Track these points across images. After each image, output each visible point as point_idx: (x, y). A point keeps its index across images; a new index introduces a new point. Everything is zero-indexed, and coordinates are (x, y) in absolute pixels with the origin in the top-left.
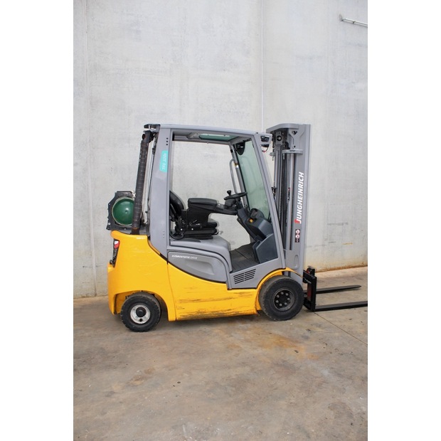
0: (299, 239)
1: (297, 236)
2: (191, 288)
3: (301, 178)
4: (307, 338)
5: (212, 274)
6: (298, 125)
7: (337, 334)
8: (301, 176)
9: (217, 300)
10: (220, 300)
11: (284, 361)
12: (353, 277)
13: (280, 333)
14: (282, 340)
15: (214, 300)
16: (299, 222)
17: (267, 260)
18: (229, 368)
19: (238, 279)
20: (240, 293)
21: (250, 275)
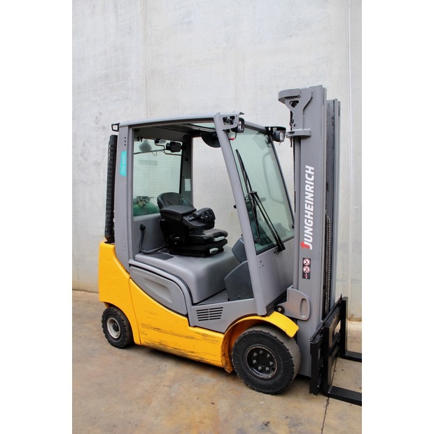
0: (309, 274)
1: (306, 269)
2: (151, 313)
3: (310, 176)
5: (170, 301)
6: (300, 91)
8: (309, 172)
9: (178, 335)
10: (181, 336)
15: (174, 334)
16: (308, 247)
17: (239, 299)
19: (203, 316)
20: (204, 335)
21: (216, 314)
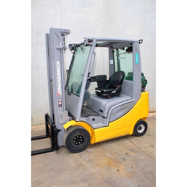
4: (125, 160)
7: (143, 157)
11: (110, 178)
12: (152, 118)
13: (110, 156)
14: (111, 161)
18: (75, 183)
